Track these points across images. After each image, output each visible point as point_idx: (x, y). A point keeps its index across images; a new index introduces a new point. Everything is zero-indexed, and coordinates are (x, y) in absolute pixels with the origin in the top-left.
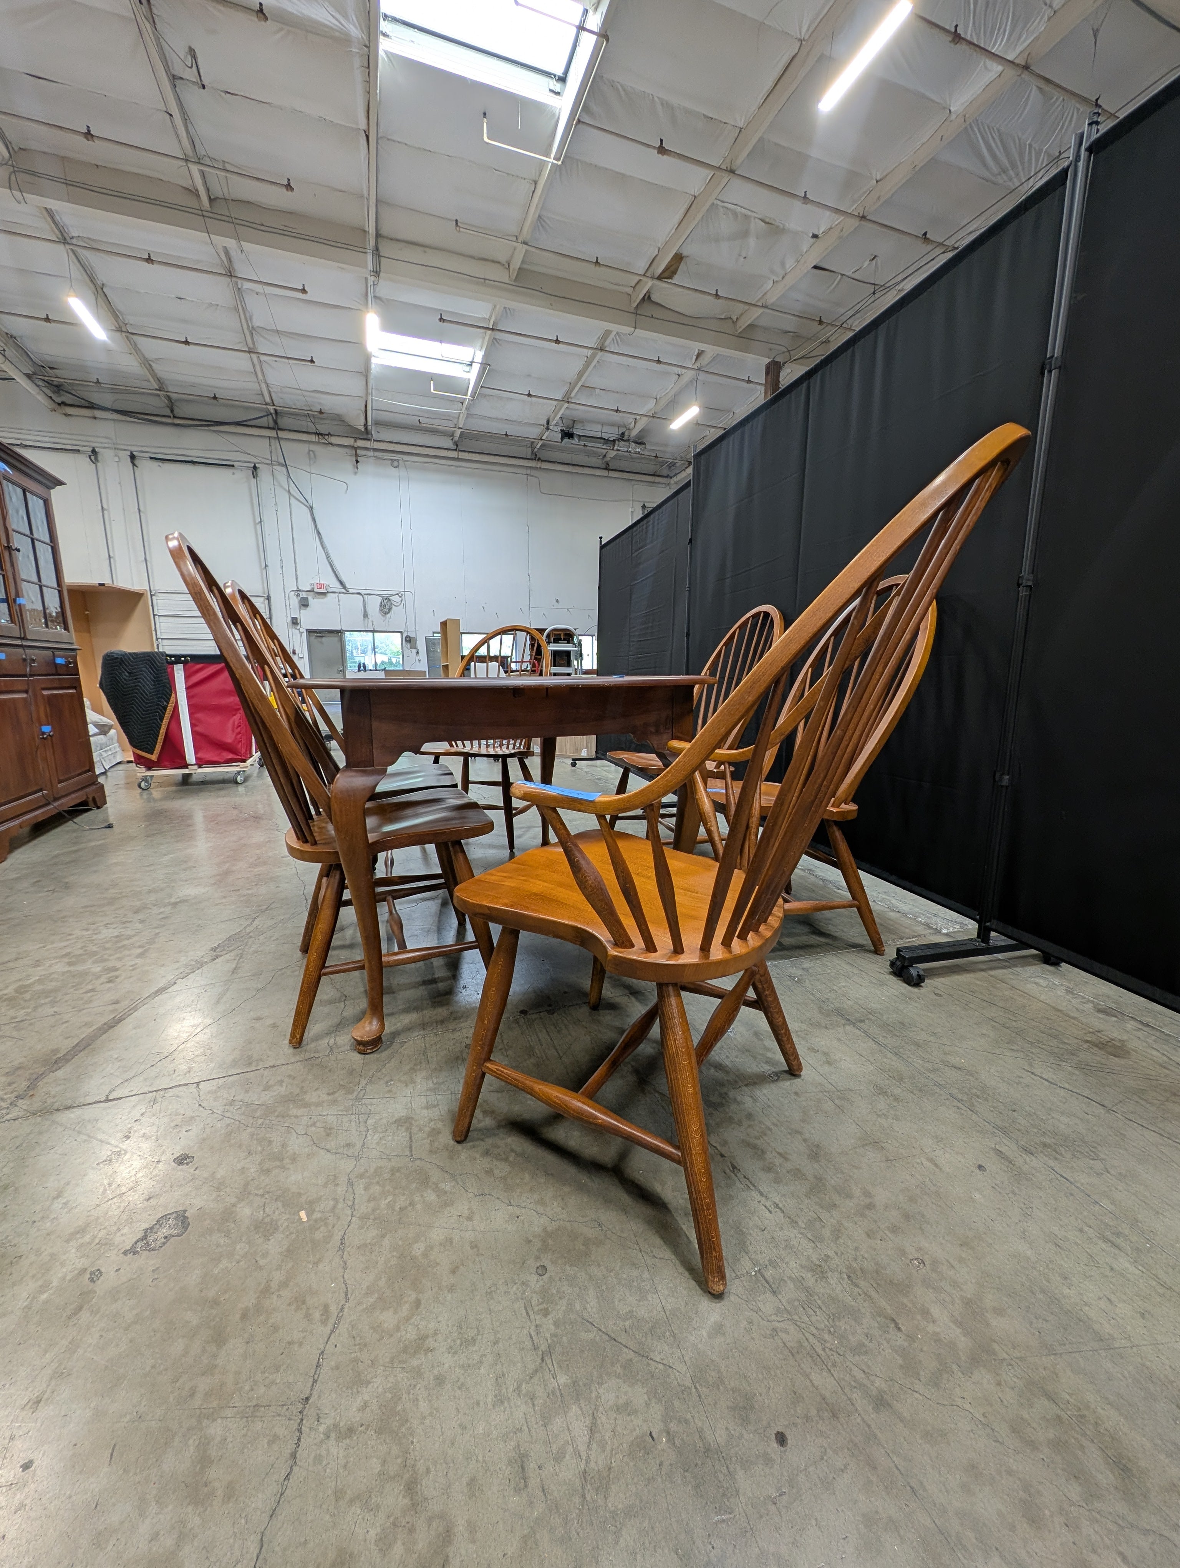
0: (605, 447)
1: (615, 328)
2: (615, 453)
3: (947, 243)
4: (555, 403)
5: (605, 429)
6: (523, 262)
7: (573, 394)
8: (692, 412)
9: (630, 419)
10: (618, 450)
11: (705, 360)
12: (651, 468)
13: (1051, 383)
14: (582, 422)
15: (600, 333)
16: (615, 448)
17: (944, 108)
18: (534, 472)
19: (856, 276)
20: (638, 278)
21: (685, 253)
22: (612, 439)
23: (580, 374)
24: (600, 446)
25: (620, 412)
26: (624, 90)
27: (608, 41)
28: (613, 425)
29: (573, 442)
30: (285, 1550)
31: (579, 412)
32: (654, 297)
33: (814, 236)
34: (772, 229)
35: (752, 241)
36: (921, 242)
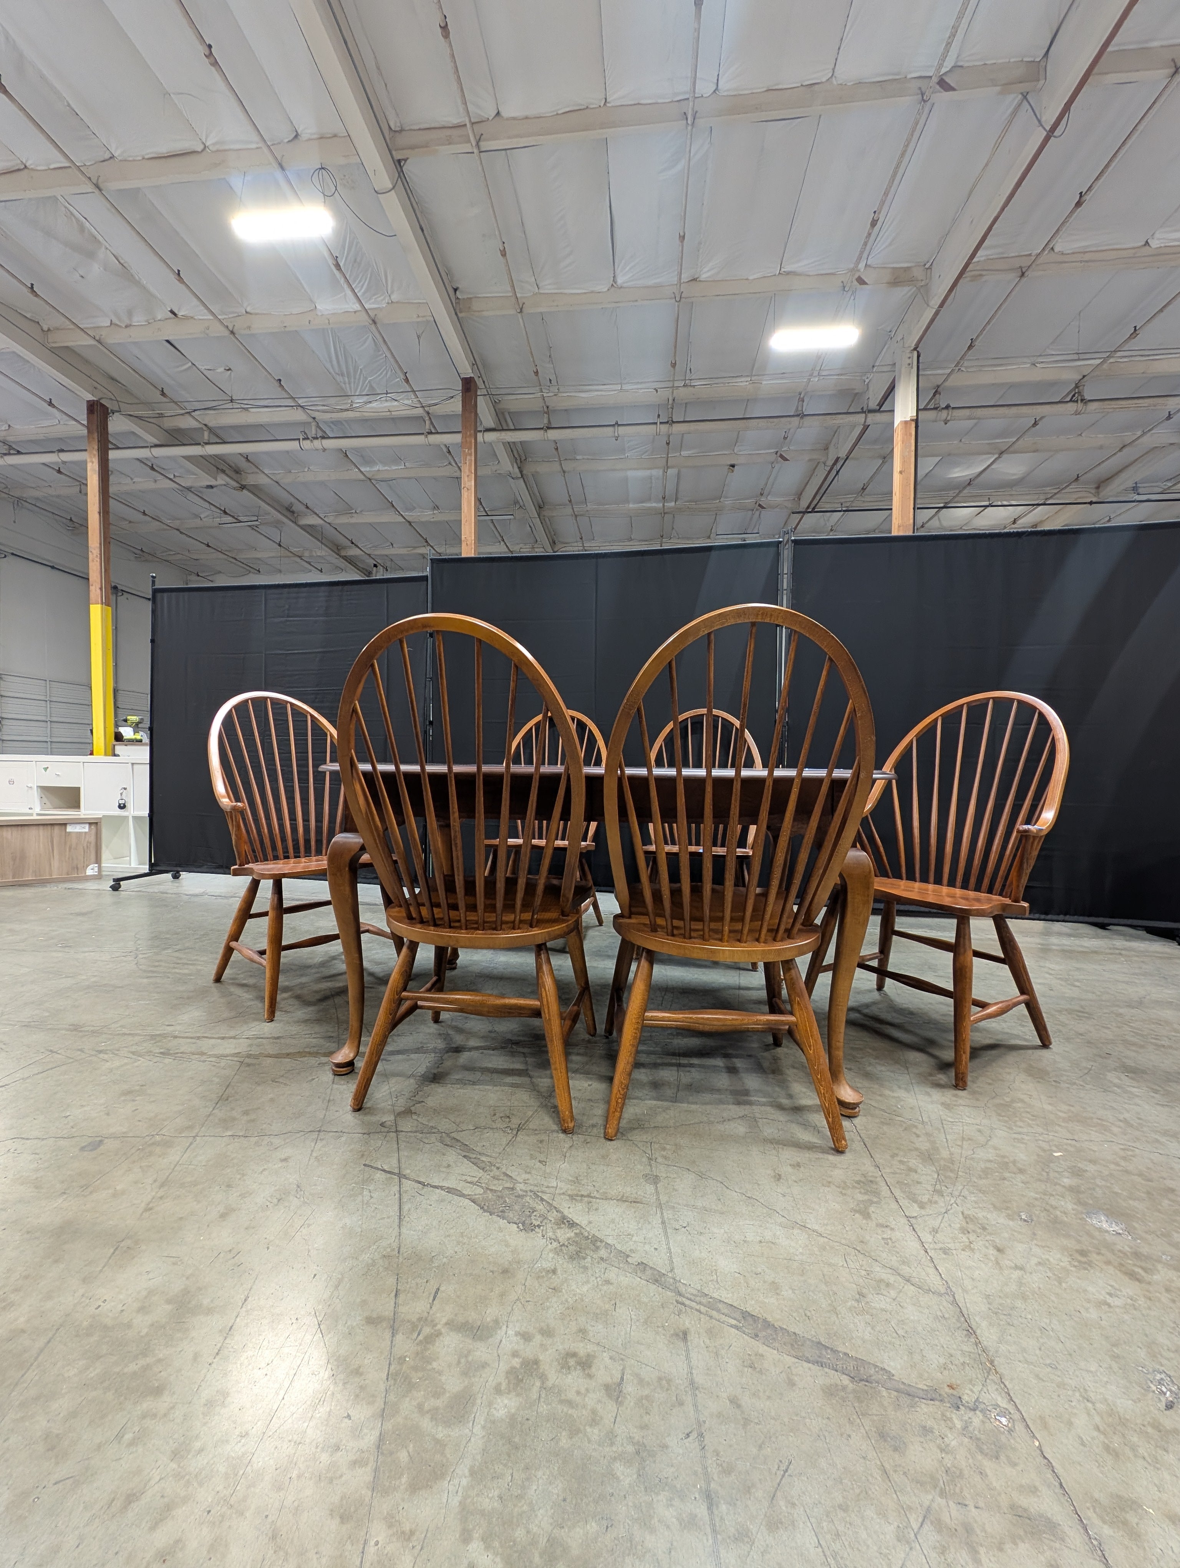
3: (298, 400)
17: (311, 301)
19: (206, 373)
33: (172, 312)
34: (125, 273)
35: (96, 269)
36: (277, 384)
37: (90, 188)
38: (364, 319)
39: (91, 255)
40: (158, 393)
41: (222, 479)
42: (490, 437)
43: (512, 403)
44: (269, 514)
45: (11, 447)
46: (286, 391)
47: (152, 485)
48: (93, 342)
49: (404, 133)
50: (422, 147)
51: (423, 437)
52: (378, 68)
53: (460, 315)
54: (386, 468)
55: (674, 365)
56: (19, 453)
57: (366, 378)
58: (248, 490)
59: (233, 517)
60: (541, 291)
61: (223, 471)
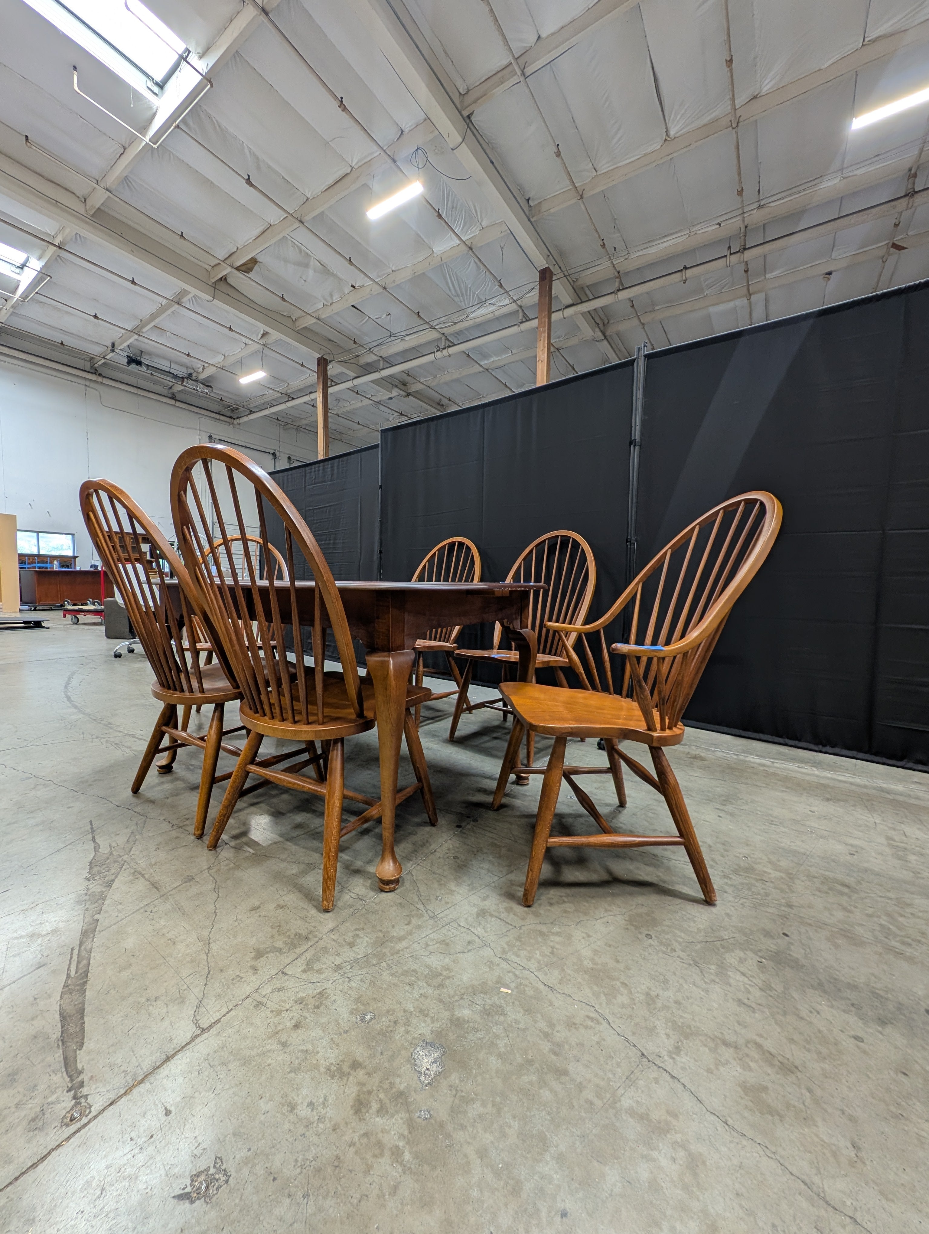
0: (173, 380)
1: (193, 291)
2: (183, 388)
3: (431, 323)
4: (123, 331)
5: (173, 366)
6: (103, 204)
7: (144, 330)
8: (259, 375)
9: (198, 365)
10: (185, 386)
11: (269, 340)
12: (216, 408)
13: (635, 452)
14: (150, 354)
15: (178, 290)
16: (184, 384)
17: (430, 248)
18: (93, 385)
19: (377, 321)
20: (218, 261)
21: (259, 260)
22: (181, 376)
23: (153, 317)
24: (169, 379)
25: (191, 357)
26: (219, 126)
27: (212, 86)
28: (182, 365)
29: (141, 369)
30: (723, 1106)
31: (146, 344)
32: (229, 280)
33: (352, 286)
34: (325, 270)
35: (311, 272)
36: (416, 316)
37: (297, 224)
38: (463, 248)
39: (307, 266)
40: (352, 342)
41: (395, 392)
42: (569, 312)
43: (588, 278)
44: (427, 410)
45: (289, 397)
46: (423, 319)
47: (360, 404)
48: (315, 320)
49: (470, 92)
50: (481, 97)
51: (516, 327)
52: (445, 52)
53: (532, 220)
54: (499, 358)
55: (740, 193)
56: (293, 399)
57: (474, 293)
58: (412, 395)
59: (406, 416)
60: (599, 173)
61: (396, 386)
